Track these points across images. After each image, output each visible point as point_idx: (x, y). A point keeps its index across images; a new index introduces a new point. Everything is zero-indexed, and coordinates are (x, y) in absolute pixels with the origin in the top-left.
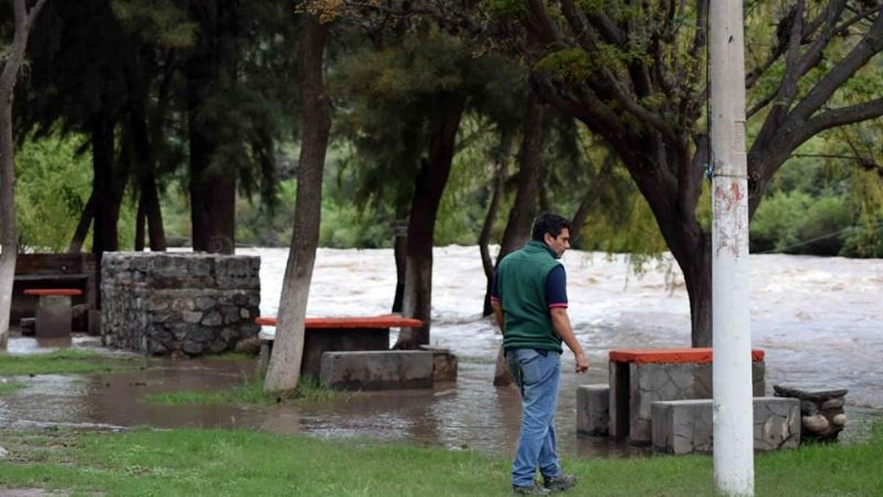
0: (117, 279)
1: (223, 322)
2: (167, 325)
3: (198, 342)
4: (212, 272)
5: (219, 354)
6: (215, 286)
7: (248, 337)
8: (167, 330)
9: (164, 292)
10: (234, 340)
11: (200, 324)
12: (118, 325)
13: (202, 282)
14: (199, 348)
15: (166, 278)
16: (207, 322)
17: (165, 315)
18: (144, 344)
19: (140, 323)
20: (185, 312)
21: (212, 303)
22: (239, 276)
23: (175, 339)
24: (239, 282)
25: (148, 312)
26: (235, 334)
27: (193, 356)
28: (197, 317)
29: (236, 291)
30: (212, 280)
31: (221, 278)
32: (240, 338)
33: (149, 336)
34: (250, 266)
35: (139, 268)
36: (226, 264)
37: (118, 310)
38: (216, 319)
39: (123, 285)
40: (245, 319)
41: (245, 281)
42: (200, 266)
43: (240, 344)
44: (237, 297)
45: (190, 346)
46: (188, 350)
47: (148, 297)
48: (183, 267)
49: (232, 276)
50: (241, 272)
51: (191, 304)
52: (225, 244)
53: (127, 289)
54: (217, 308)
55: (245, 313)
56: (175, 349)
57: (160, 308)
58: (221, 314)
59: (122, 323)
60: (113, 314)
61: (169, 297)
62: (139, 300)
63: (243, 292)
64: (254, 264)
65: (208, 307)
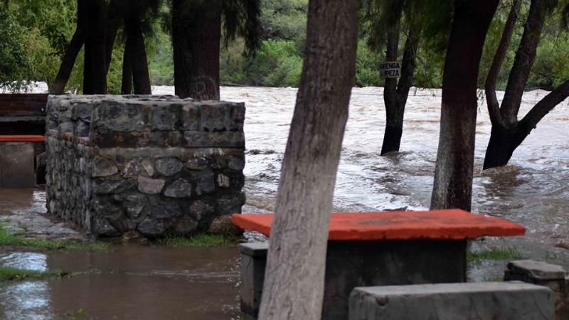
0: (60, 129)
1: (193, 192)
2: (116, 197)
3: (159, 220)
4: (179, 124)
5: (187, 236)
6: (183, 143)
7: (227, 213)
8: (116, 203)
9: (113, 151)
10: (208, 217)
11: (161, 195)
12: (61, 190)
13: (164, 138)
14: (161, 227)
15: (116, 132)
16: (171, 192)
17: (114, 182)
18: (88, 221)
19: (83, 193)
20: (141, 179)
21: (178, 167)
22: (215, 130)
23: (127, 215)
24: (214, 137)
25: (92, 179)
26: (210, 208)
27: (152, 239)
28: (158, 185)
29: (211, 151)
30: (179, 135)
31: (191, 133)
32: (217, 214)
33: (93, 210)
34: (231, 116)
35: (83, 117)
36: (197, 113)
37: (62, 171)
38: (184, 188)
39: (66, 139)
40: (223, 188)
41: (224, 137)
42: (163, 116)
43: (217, 223)
44: (213, 158)
45: (147, 225)
46: (146, 230)
47: (91, 157)
48: (139, 116)
49: (206, 130)
50: (218, 124)
51: (149, 168)
52: (209, 85)
53: (69, 143)
54: (186, 174)
55: (223, 180)
56: (127, 230)
57: (106, 173)
58: (190, 182)
59: (65, 188)
60: (56, 175)
61: (119, 159)
62: (81, 159)
63: (221, 152)
64: (236, 113)
65: (172, 172)
